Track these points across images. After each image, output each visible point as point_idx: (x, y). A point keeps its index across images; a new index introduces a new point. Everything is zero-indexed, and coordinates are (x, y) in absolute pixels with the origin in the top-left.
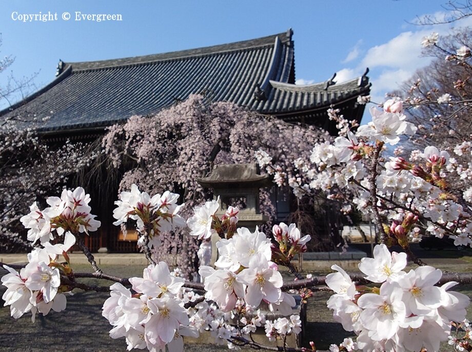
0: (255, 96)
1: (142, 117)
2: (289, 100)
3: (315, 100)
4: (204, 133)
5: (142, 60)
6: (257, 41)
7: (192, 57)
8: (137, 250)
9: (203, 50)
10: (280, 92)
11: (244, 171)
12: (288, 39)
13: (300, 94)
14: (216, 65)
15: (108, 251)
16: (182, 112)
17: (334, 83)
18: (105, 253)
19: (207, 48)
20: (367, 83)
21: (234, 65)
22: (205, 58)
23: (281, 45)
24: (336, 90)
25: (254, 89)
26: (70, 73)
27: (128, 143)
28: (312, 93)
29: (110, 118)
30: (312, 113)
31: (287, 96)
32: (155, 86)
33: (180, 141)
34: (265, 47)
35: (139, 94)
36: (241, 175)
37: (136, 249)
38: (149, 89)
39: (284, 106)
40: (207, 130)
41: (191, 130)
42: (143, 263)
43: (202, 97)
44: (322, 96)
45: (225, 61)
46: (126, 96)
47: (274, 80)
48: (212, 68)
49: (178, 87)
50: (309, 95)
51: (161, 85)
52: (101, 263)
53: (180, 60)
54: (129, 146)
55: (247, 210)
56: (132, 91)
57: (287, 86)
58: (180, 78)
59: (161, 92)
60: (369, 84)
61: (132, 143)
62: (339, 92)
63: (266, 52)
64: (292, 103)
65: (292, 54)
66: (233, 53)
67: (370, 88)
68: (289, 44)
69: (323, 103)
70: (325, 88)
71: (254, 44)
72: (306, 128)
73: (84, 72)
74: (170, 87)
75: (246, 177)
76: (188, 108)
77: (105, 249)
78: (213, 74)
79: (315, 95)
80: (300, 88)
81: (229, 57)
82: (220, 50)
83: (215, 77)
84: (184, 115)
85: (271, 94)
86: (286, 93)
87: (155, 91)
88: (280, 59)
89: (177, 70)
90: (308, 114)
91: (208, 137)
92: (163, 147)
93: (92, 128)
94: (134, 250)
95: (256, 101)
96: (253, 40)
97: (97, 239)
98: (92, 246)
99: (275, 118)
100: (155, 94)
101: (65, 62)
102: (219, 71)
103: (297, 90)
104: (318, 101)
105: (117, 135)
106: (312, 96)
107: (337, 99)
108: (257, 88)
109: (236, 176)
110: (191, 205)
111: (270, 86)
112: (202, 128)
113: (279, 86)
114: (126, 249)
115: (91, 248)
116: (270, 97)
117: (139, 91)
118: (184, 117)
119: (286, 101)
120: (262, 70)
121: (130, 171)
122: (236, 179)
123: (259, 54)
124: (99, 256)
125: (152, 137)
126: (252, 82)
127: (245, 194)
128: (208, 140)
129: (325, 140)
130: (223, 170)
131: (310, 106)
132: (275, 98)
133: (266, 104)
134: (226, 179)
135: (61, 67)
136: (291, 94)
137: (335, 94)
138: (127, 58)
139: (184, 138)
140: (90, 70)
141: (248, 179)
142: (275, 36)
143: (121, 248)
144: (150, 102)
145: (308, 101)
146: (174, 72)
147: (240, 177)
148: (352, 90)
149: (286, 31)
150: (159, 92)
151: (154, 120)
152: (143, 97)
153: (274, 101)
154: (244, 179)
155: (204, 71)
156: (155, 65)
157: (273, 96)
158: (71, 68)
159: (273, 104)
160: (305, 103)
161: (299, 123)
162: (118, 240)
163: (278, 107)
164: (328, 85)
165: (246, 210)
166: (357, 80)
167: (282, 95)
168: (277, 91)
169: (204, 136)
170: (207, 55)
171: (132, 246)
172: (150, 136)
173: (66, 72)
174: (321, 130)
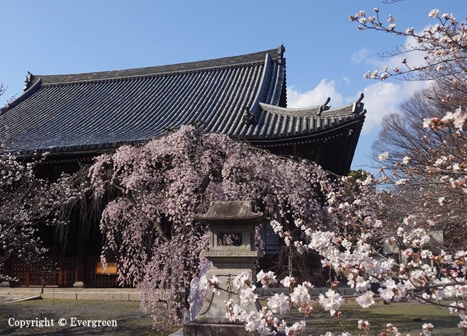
0: (244, 119)
1: (131, 147)
2: (281, 125)
3: (307, 126)
4: (193, 163)
5: (120, 75)
6: (245, 57)
7: (174, 74)
8: (116, 284)
9: (187, 65)
10: (271, 115)
11: (240, 208)
12: (280, 57)
13: (292, 119)
14: (201, 83)
15: (84, 285)
16: (173, 143)
17: (327, 108)
18: (81, 287)
19: (191, 63)
20: (362, 110)
21: (221, 84)
22: (189, 75)
23: (271, 62)
24: (330, 116)
25: (242, 112)
26: (39, 87)
27: (115, 173)
28: (304, 118)
29: (88, 141)
30: (304, 140)
31: (278, 121)
32: (136, 106)
33: (169, 171)
34: (254, 64)
35: (118, 114)
36: (237, 212)
37: (114, 283)
38: (129, 108)
39: (275, 132)
40: (197, 161)
41: (182, 162)
42: (123, 299)
43: (194, 128)
44: (315, 121)
45: (211, 79)
46: (103, 115)
47: (264, 102)
48: (196, 87)
49: (161, 107)
50: (301, 119)
51: (142, 104)
52: (78, 298)
53: (162, 76)
54: (116, 176)
55: (243, 247)
56: (110, 110)
57: (278, 109)
58: (162, 96)
59: (142, 113)
60: (363, 111)
61: (119, 173)
62: (332, 118)
63: (255, 69)
64: (283, 129)
65: (283, 72)
66: (219, 70)
67: (365, 115)
68: (280, 61)
69: (316, 129)
70: (318, 113)
71: (243, 61)
72: (299, 162)
73: (55, 86)
74: (152, 107)
75: (242, 214)
76: (179, 139)
77: (81, 283)
78: (198, 93)
79: (308, 120)
80: (291, 112)
81: (216, 74)
82: (205, 66)
83: (201, 96)
84: (175, 147)
85: (261, 118)
86: (276, 116)
87: (135, 110)
88: (271, 77)
89: (158, 87)
90: (300, 140)
91: (197, 167)
92: (151, 177)
93: (70, 153)
94: (112, 285)
95: (245, 125)
96: (241, 56)
97: (72, 272)
98: (67, 280)
99: (268, 152)
100: (135, 114)
101: (33, 74)
102: (205, 90)
103: (288, 114)
104: (311, 127)
105: (105, 164)
106: (304, 121)
107: (331, 125)
108: (245, 111)
109: (232, 213)
110: (182, 238)
111: (260, 109)
112: (192, 158)
113: (269, 109)
114: (104, 283)
115: (65, 282)
116: (260, 121)
117: (118, 110)
118: (175, 148)
119: (277, 126)
120: (251, 90)
121: (114, 201)
122: (232, 216)
123: (248, 72)
124: (75, 291)
125: (142, 168)
126: (241, 104)
127: (240, 230)
128: (198, 170)
129: (318, 174)
130: (219, 206)
131: (302, 132)
132: (266, 122)
133: (256, 129)
134: (222, 216)
135: (29, 81)
136: (282, 118)
137: (329, 120)
138: (103, 73)
139: (172, 168)
140: (62, 84)
141: (244, 217)
142: (266, 52)
143: (98, 282)
144: (130, 123)
145: (300, 127)
146: (156, 89)
147: (236, 215)
148: (346, 116)
149: (277, 48)
150: (140, 112)
151: (144, 150)
152: (123, 117)
153: (264, 126)
154: (240, 216)
155: (189, 89)
156: (134, 81)
157: (263, 120)
158: (41, 82)
159: (263, 129)
160: (297, 129)
161: (292, 157)
162: (96, 274)
163: (268, 132)
164: (322, 110)
165: (241, 246)
166: (352, 106)
167: (273, 119)
168: (268, 114)
169: (194, 166)
170: (191, 71)
171: (111, 280)
172: (140, 167)
173: (35, 86)
174: (314, 164)
